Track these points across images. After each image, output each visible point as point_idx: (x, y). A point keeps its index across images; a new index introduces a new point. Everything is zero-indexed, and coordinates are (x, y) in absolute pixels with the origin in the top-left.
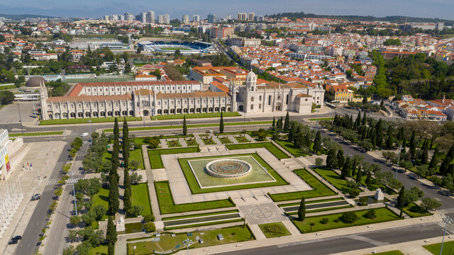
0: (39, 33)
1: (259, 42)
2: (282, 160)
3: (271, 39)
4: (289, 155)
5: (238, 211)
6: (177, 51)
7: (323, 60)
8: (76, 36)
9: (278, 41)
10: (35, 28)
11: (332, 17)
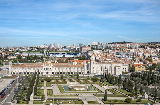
0: (11, 51)
1: (101, 51)
2: (103, 87)
3: (107, 51)
4: (106, 85)
5: (79, 97)
6: (64, 56)
7: (132, 58)
8: (24, 52)
9: (110, 51)
10: (10, 49)
11: (140, 43)
